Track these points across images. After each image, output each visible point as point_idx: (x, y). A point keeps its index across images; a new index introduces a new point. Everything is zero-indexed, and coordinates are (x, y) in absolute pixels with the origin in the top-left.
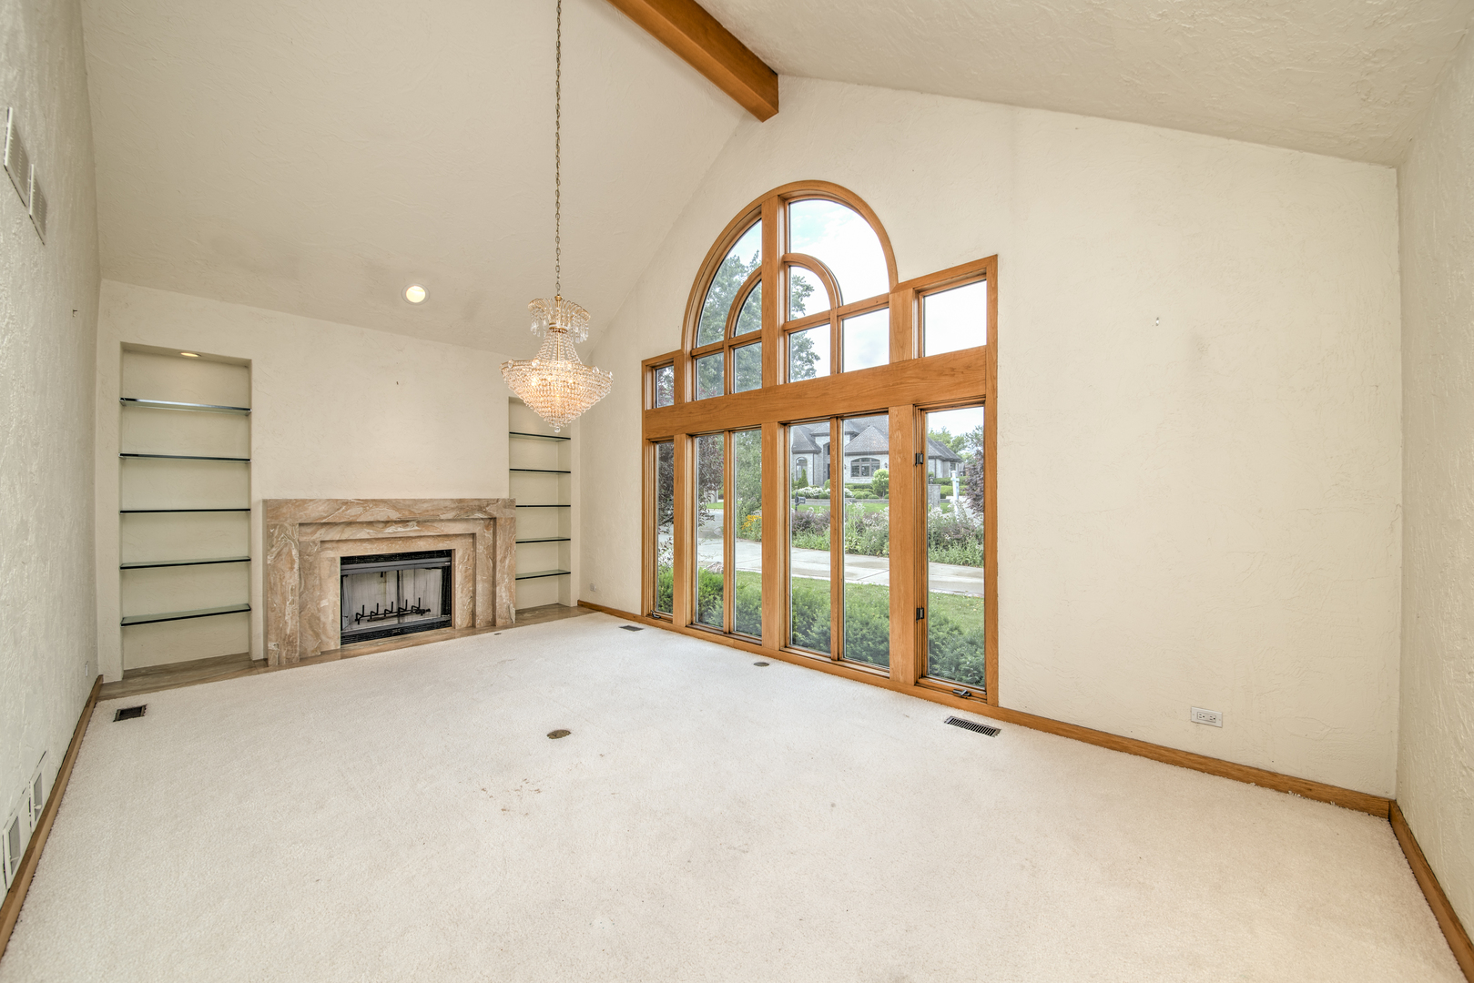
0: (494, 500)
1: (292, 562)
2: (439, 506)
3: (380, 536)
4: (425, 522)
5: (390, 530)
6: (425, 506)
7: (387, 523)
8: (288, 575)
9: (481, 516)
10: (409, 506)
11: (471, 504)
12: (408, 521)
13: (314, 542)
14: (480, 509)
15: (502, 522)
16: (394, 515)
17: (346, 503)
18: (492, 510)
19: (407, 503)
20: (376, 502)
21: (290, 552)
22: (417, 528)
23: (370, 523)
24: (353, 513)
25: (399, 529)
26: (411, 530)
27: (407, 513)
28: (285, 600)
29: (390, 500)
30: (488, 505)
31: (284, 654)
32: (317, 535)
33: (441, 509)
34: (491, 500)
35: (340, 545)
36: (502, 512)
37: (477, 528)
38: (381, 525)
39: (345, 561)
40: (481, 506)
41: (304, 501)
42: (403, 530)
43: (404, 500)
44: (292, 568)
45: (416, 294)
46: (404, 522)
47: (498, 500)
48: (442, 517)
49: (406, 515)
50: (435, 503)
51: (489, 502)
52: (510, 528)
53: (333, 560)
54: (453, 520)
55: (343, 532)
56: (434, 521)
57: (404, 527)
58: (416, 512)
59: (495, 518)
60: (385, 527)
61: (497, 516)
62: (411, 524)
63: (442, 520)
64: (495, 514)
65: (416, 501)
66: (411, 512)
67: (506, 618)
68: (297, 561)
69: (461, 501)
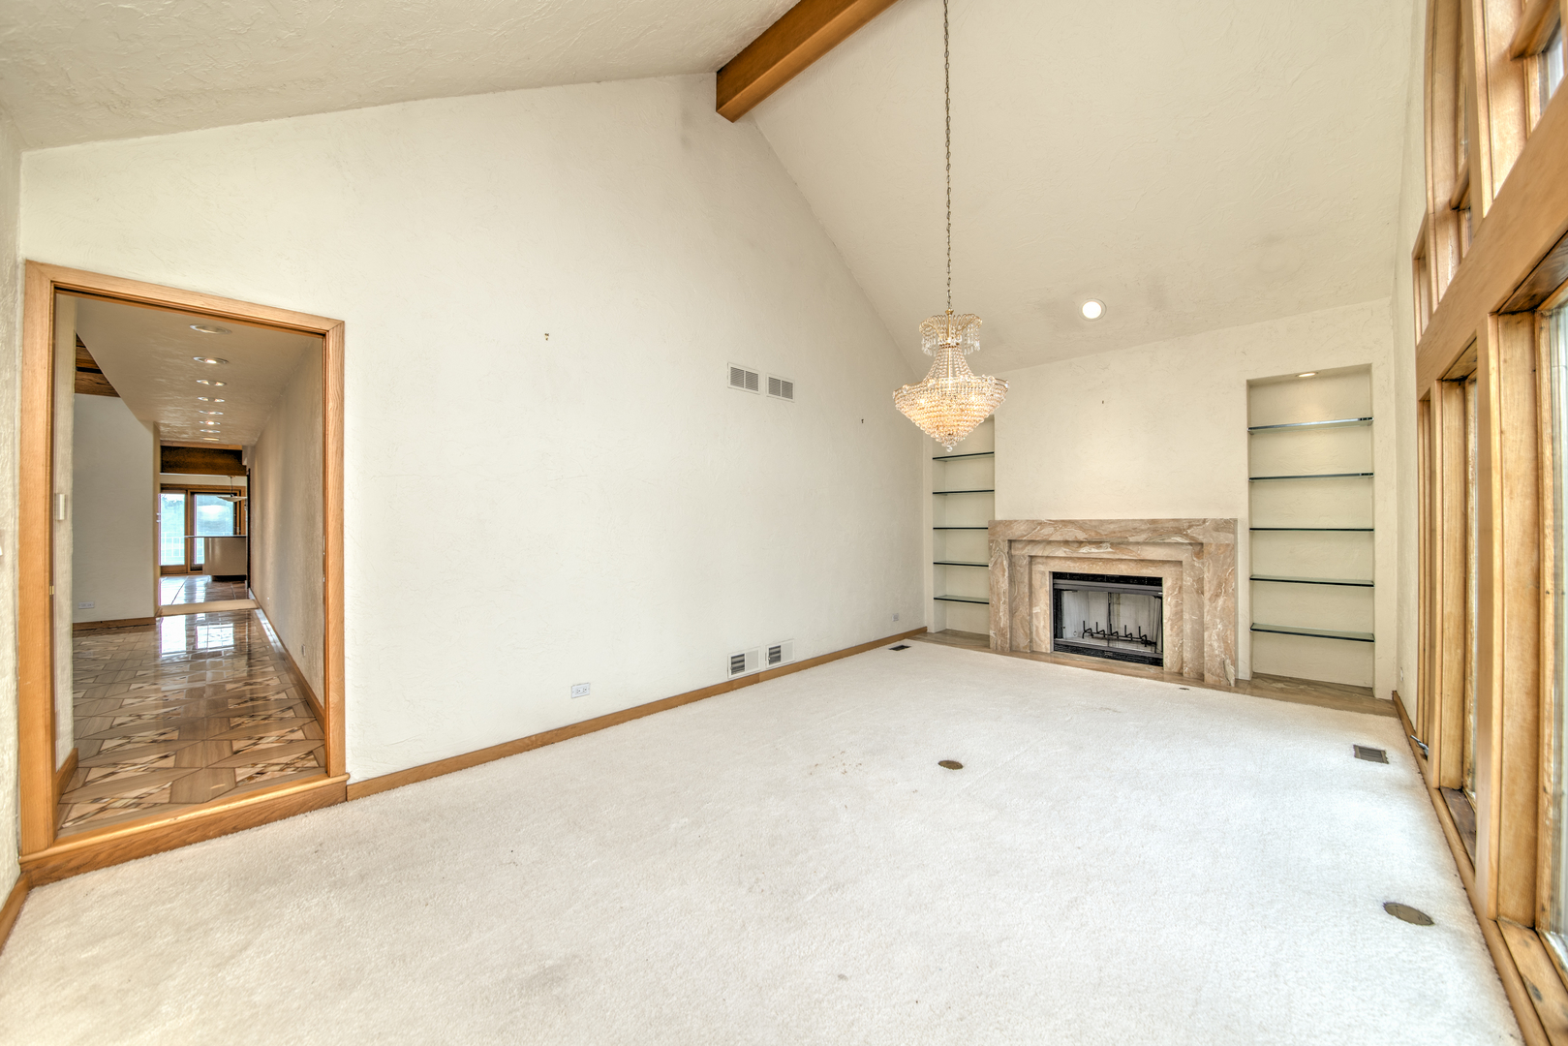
0: (1198, 520)
1: (1004, 571)
2: (1133, 527)
3: (1075, 555)
4: (1119, 544)
5: (1084, 550)
6: (1112, 526)
7: (1080, 543)
8: (1001, 580)
9: (1179, 539)
10: (1095, 527)
11: (1167, 525)
12: (1101, 542)
13: (1023, 556)
14: (1179, 531)
15: (1213, 549)
16: (1081, 536)
17: (1041, 523)
18: (1196, 533)
19: (1093, 524)
20: (1066, 523)
21: (1002, 563)
22: (1110, 550)
23: (1066, 543)
24: (1047, 531)
25: (1093, 550)
26: (1105, 552)
27: (1093, 534)
28: (999, 599)
29: (1077, 521)
30: (1190, 527)
31: (999, 642)
32: (1026, 551)
33: (1129, 531)
34: (1195, 520)
35: (1049, 560)
36: (1211, 536)
37: (1184, 555)
38: (1076, 545)
39: (1056, 576)
40: (1179, 528)
41: (1011, 522)
42: (1097, 551)
43: (1090, 521)
44: (1004, 575)
45: (1092, 310)
46: (1098, 543)
47: (1204, 521)
48: (1131, 539)
49: (1093, 536)
50: (1123, 524)
51: (1191, 523)
52: (1225, 558)
53: (1043, 573)
54: (1145, 543)
55: (1044, 549)
56: (1122, 543)
57: (1098, 548)
58: (1103, 533)
59: (1202, 544)
60: (1080, 547)
61: (1204, 541)
62: (1104, 545)
63: (1129, 543)
64: (1201, 538)
65: (1102, 522)
66: (1097, 533)
67: (1218, 676)
68: (1007, 570)
69: (1153, 521)
